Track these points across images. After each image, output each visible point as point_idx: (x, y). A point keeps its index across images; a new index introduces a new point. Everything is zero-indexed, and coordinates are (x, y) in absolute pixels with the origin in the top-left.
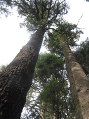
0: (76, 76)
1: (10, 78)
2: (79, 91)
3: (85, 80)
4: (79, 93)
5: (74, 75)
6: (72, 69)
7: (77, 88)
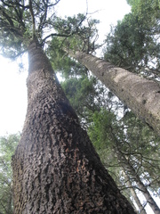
0: (128, 86)
1: (49, 114)
2: (144, 102)
3: (144, 83)
4: (147, 105)
5: (123, 87)
6: (116, 80)
7: (139, 100)
